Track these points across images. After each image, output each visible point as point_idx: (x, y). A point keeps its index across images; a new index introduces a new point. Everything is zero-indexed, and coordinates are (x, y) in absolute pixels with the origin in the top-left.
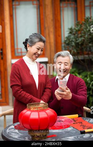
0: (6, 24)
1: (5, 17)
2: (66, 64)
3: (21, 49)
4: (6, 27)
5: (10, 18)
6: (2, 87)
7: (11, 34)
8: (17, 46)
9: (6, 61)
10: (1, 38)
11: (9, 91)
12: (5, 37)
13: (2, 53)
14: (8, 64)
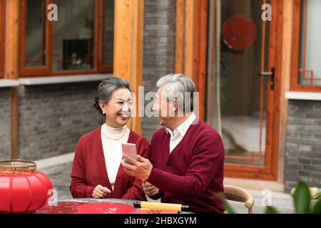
0: (285, 20)
1: (285, 6)
3: (312, 72)
4: (285, 26)
5: (293, 9)
6: (267, 143)
7: (293, 41)
8: (304, 65)
9: (280, 94)
10: (274, 46)
11: (280, 152)
12: (282, 45)
13: (273, 76)
14: (282, 100)
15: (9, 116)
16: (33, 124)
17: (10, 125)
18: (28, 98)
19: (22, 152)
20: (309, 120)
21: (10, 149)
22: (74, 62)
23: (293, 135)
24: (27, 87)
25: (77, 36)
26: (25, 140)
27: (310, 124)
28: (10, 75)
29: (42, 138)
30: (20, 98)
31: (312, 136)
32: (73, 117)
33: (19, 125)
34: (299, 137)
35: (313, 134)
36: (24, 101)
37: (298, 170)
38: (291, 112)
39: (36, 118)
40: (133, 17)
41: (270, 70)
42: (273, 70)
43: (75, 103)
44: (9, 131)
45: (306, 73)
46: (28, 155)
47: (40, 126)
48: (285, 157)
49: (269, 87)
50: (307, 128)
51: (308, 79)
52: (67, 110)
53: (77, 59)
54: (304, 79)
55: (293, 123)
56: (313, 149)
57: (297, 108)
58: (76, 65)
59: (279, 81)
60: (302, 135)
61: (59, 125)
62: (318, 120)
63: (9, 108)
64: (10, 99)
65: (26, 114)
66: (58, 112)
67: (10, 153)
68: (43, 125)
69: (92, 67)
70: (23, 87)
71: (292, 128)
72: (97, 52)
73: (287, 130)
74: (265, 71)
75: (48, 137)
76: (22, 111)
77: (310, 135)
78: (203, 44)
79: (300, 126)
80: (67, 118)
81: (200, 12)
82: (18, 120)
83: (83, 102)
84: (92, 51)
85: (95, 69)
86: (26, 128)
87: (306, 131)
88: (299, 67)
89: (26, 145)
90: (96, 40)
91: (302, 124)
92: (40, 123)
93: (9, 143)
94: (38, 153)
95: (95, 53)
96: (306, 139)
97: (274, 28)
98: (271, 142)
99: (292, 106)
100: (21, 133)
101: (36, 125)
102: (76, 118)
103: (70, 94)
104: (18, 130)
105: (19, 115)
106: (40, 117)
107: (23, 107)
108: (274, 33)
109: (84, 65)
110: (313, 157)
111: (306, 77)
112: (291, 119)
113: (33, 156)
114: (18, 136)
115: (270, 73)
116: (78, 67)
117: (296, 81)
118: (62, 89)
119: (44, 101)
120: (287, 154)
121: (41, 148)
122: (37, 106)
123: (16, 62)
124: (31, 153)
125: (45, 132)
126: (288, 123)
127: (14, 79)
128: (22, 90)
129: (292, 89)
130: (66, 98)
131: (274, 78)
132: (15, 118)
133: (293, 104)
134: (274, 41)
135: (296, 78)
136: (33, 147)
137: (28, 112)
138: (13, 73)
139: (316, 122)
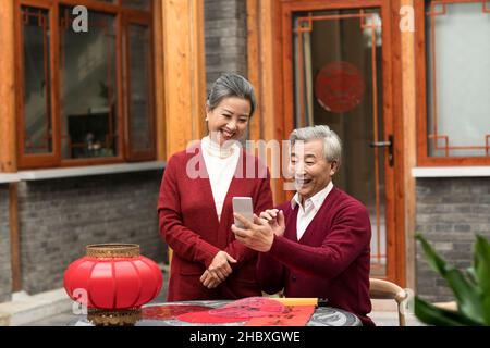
2: (310, 160)
3: (447, 138)
4: (404, 75)
5: (416, 51)
6: (389, 243)
7: (418, 95)
8: (435, 129)
9: (403, 172)
10: (391, 105)
11: (408, 255)
12: (401, 103)
13: (391, 147)
14: (406, 180)
15: (8, 226)
16: (40, 238)
17: (8, 240)
18: (32, 199)
19: (26, 279)
20: (446, 206)
21: (11, 274)
22: (90, 147)
23: (425, 228)
24: (30, 182)
25: (90, 110)
26: (30, 262)
27: (448, 212)
28: (6, 167)
29: (53, 258)
30: (20, 201)
31: (453, 229)
32: (93, 227)
33: (20, 239)
34: (434, 232)
35: (453, 225)
36: (27, 204)
37: (435, 279)
38: (422, 197)
39: (44, 228)
40: (192, 71)
41: (387, 138)
42: (391, 139)
43: (95, 206)
44: (8, 248)
45: (439, 140)
46: (35, 284)
47: (50, 240)
48: (416, 260)
49: (387, 163)
50: (445, 217)
51: (442, 149)
52: (85, 217)
53: (94, 142)
54: (437, 148)
55: (424, 212)
56: (455, 246)
57: (428, 191)
58: (93, 150)
59: (401, 154)
60: (438, 228)
61: (75, 239)
62: (459, 205)
63: (7, 215)
64: (8, 202)
65: (29, 223)
66: (74, 220)
67: (11, 280)
68: (54, 240)
69: (115, 153)
70: (24, 184)
71: (423, 219)
72: (122, 130)
73: (415, 221)
74: (379, 140)
75: (61, 256)
76: (24, 220)
77: (450, 227)
78: (289, 107)
79: (434, 215)
80: (86, 229)
81: (281, 62)
82: (20, 232)
83: (107, 204)
84: (114, 129)
85: (120, 156)
86: (31, 244)
87: (443, 221)
88: (428, 132)
89: (32, 269)
90: (119, 113)
91: (437, 212)
92: (49, 236)
93: (8, 266)
94: (49, 281)
95: (118, 132)
96: (444, 233)
97: (390, 79)
98: (393, 241)
99: (421, 188)
100: (23, 251)
101: (44, 240)
102: (98, 228)
103: (88, 193)
104: (20, 247)
105: (20, 225)
106: (49, 228)
107: (25, 213)
108: (390, 86)
109: (104, 151)
110: (456, 258)
111: (439, 146)
112: (421, 206)
113: (42, 284)
114: (20, 255)
115: (388, 143)
116: (96, 153)
117: (425, 152)
118: (76, 187)
119: (52, 204)
120: (418, 256)
121: (52, 272)
122: (44, 211)
123: (13, 147)
124: (39, 281)
125: (57, 249)
126: (417, 212)
127: (12, 171)
128: (23, 188)
129: (420, 163)
130: (83, 198)
131: (393, 151)
132: (15, 230)
133: (422, 185)
134: (390, 97)
135: (425, 147)
136: (42, 271)
137: (33, 220)
138: (9, 163)
139: (457, 208)
